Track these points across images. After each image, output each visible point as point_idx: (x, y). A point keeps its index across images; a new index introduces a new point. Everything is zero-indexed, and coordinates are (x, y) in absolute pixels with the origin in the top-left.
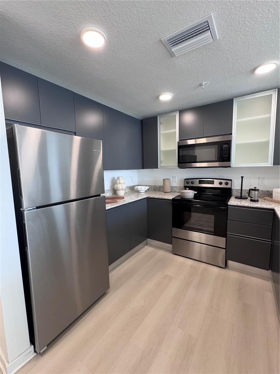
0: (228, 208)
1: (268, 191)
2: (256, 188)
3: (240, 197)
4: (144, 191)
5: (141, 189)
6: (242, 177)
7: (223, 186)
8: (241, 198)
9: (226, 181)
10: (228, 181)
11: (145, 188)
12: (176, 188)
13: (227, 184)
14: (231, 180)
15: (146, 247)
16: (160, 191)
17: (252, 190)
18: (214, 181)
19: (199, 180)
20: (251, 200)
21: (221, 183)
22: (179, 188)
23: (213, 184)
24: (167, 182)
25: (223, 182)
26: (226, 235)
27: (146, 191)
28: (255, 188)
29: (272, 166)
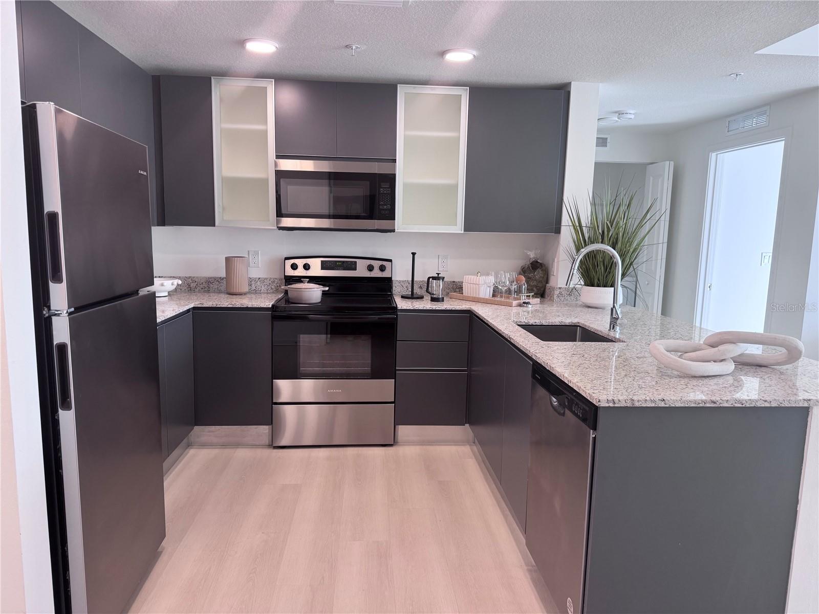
0: (397, 315)
1: (454, 282)
2: (440, 275)
3: (410, 296)
4: (166, 294)
5: (162, 285)
6: (414, 254)
7: (376, 273)
8: (412, 297)
9: (381, 263)
10: (384, 263)
11: (172, 284)
12: (259, 283)
13: (382, 268)
14: (390, 261)
15: (192, 452)
16: (208, 291)
17: (434, 278)
18: (356, 262)
19: (322, 261)
20: (434, 300)
21: (370, 268)
22: (268, 282)
23: (355, 269)
24: (239, 266)
25: (376, 264)
26: (395, 373)
27: (170, 294)
28: (438, 274)
29: (463, 232)
